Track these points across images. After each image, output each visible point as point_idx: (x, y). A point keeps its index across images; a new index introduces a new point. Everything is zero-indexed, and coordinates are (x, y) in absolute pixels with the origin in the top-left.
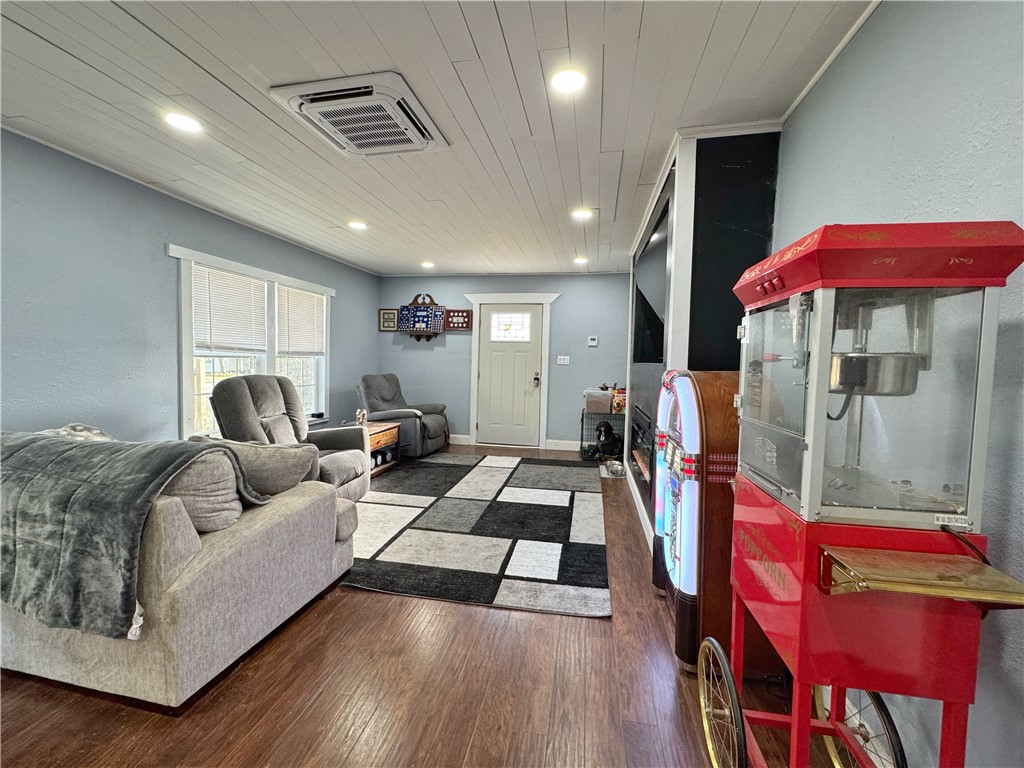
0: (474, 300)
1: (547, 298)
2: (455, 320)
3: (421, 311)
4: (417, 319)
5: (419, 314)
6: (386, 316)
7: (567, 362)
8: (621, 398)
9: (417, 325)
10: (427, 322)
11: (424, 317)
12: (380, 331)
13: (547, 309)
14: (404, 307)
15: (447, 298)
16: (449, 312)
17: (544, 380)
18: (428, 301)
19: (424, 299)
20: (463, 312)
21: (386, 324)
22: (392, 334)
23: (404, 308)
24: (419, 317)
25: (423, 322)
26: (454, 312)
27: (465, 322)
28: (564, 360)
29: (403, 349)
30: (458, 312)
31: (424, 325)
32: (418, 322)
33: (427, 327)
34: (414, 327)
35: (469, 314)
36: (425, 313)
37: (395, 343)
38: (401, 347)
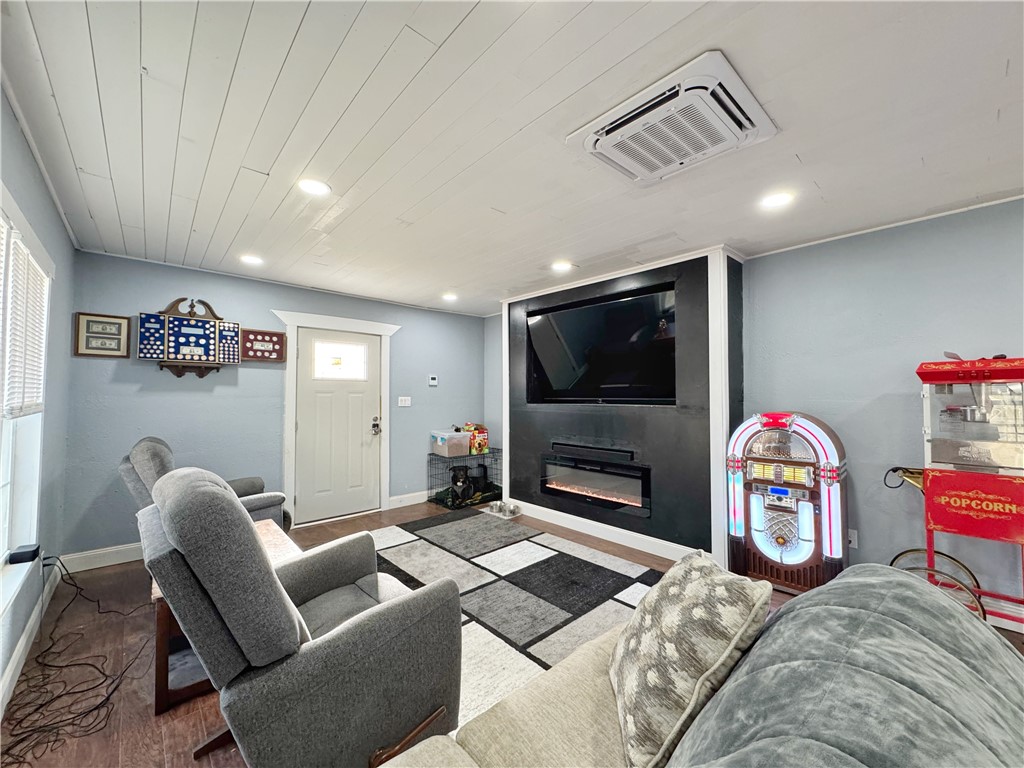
0: (288, 320)
1: (388, 329)
2: (257, 346)
3: (189, 326)
4: (182, 340)
5: (185, 330)
6: (96, 328)
7: (408, 403)
8: (481, 438)
9: (184, 350)
10: (206, 348)
11: (198, 337)
12: (76, 353)
13: (386, 342)
14: (149, 317)
15: (237, 311)
16: (246, 333)
17: (384, 425)
18: (200, 310)
19: (192, 306)
20: (271, 335)
21: (94, 343)
22: (113, 363)
23: (146, 318)
24: (187, 336)
25: (197, 344)
26: (256, 333)
27: (274, 350)
28: (405, 401)
29: (141, 390)
30: (264, 334)
31: (200, 351)
32: (187, 344)
33: (207, 353)
34: (177, 352)
35: (281, 339)
36: (200, 332)
37: (117, 378)
38: (135, 387)
